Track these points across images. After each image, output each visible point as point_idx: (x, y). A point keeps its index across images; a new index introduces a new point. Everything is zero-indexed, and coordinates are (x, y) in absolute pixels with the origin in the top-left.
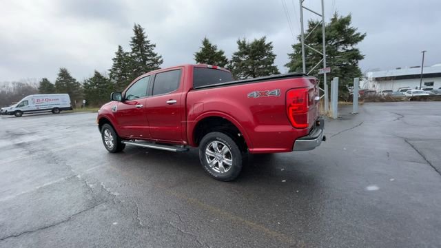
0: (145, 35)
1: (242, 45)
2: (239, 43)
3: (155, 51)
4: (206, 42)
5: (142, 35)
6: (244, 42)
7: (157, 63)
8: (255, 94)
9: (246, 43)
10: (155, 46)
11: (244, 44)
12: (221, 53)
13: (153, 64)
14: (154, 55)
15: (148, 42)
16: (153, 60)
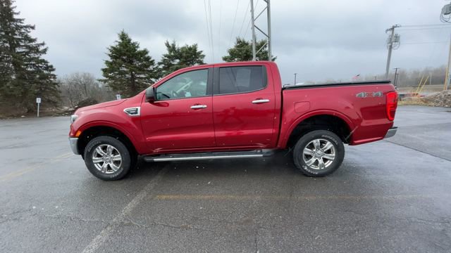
0: (15, 10)
1: (172, 48)
2: (167, 45)
3: (32, 34)
4: (123, 36)
5: (10, 10)
6: (174, 45)
7: (37, 51)
8: (363, 94)
9: (176, 46)
10: (33, 28)
11: (174, 47)
12: (145, 52)
13: (27, 53)
14: (32, 40)
15: (20, 20)
16: (27, 47)
